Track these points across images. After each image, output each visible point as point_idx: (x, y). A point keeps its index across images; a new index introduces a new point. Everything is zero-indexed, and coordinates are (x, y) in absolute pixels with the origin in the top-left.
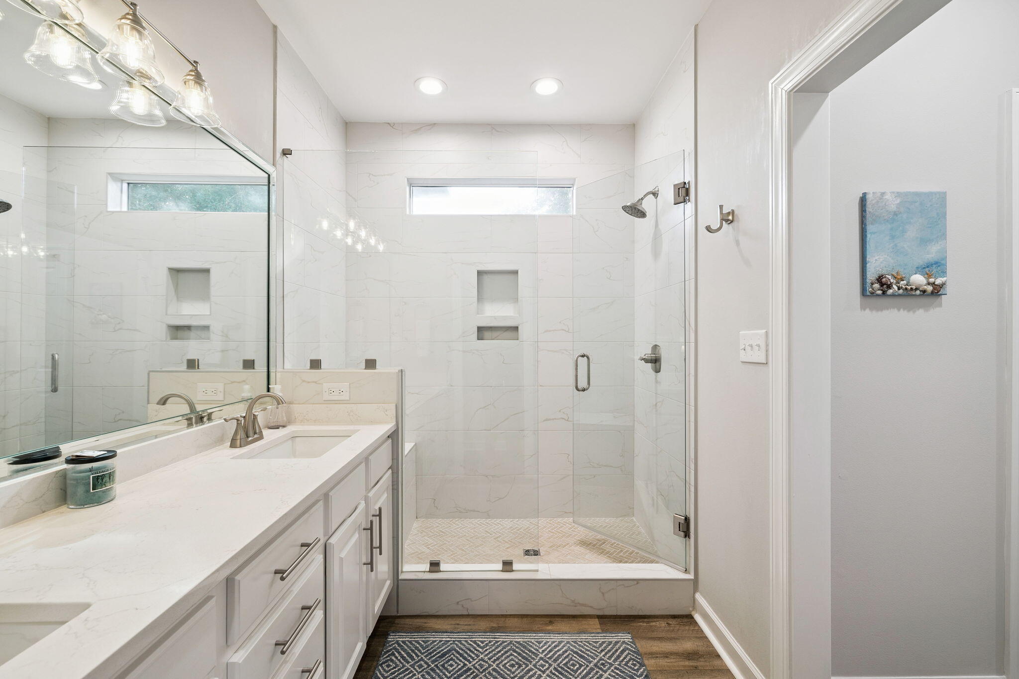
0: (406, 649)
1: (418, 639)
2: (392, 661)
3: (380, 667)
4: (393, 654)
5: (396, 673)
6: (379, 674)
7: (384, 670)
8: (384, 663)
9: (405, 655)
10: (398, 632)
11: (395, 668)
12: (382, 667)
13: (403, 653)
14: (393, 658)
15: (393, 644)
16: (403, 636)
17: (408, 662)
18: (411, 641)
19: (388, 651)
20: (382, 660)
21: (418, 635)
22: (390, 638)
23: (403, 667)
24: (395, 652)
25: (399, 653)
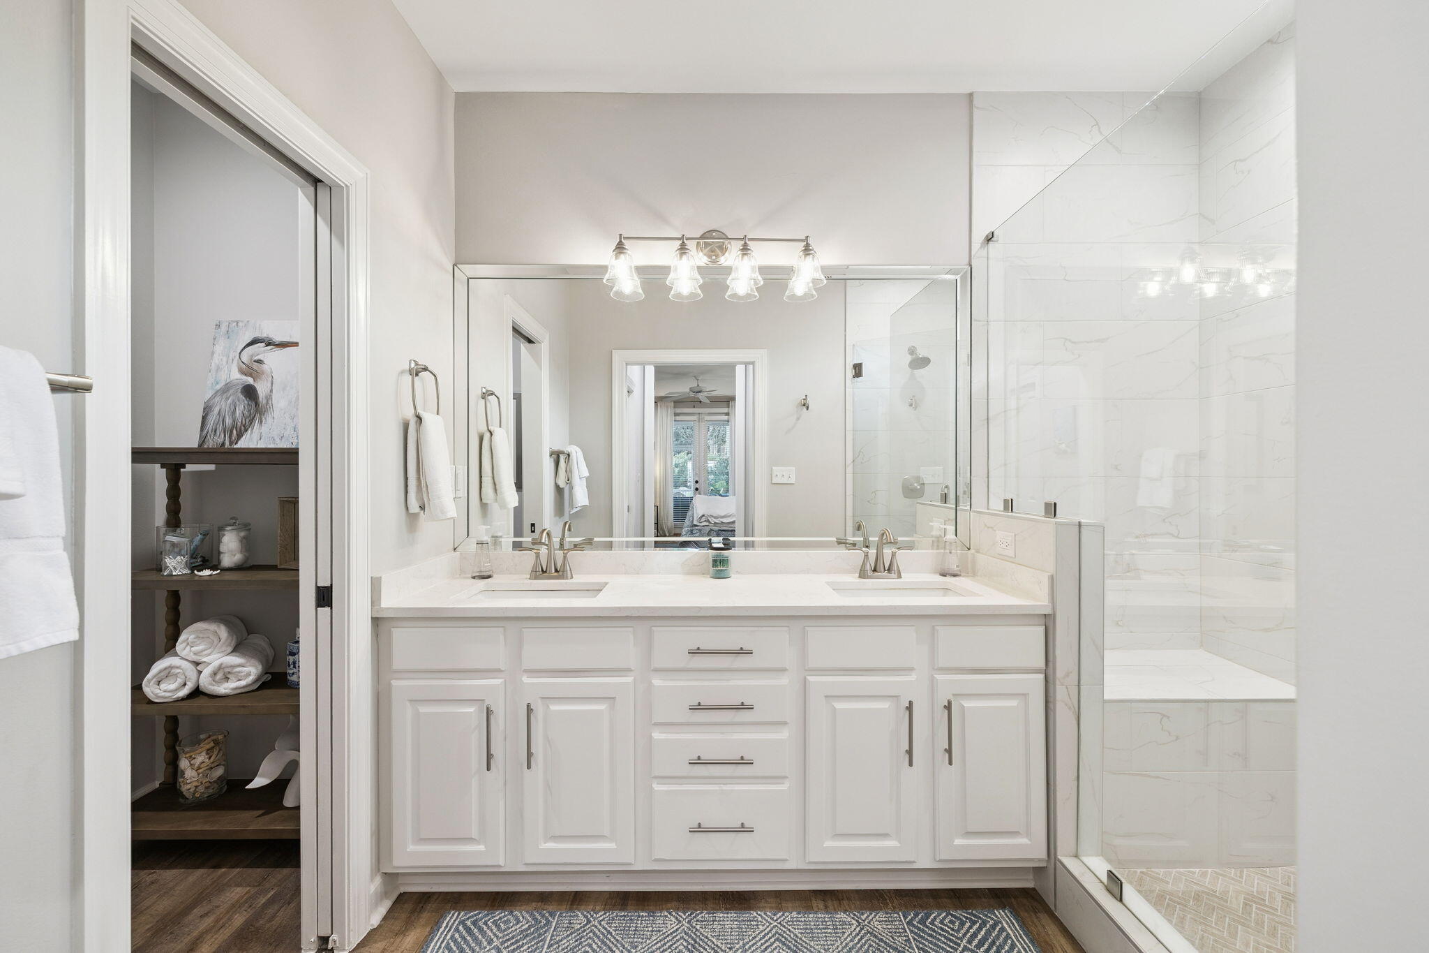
0: (991, 935)
1: (1019, 945)
2: (962, 924)
3: (945, 914)
4: (974, 923)
5: (944, 934)
6: (934, 915)
7: (944, 918)
8: (952, 915)
9: (980, 937)
10: (1015, 919)
11: (953, 930)
12: (947, 916)
13: (983, 933)
14: (968, 925)
15: (992, 919)
16: (1013, 925)
17: (970, 942)
18: (1011, 938)
19: (975, 916)
20: (958, 913)
21: (1026, 944)
22: (1000, 913)
23: (958, 938)
24: (978, 924)
25: (980, 929)
